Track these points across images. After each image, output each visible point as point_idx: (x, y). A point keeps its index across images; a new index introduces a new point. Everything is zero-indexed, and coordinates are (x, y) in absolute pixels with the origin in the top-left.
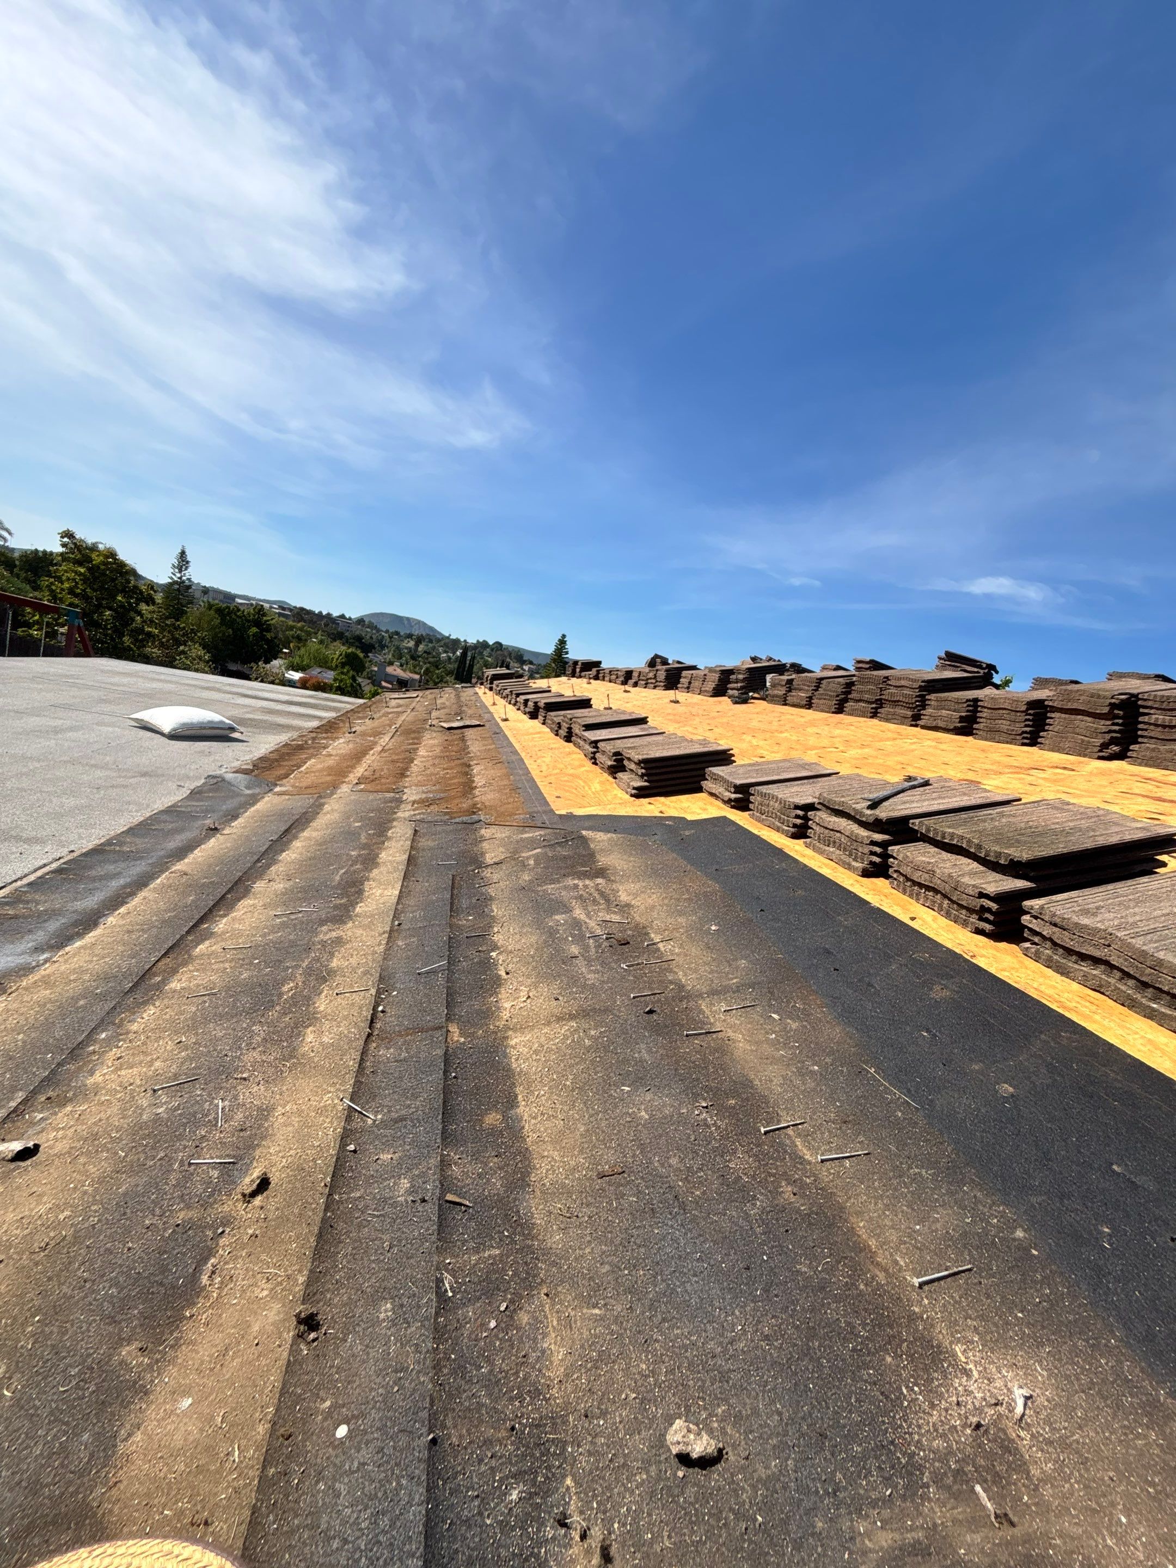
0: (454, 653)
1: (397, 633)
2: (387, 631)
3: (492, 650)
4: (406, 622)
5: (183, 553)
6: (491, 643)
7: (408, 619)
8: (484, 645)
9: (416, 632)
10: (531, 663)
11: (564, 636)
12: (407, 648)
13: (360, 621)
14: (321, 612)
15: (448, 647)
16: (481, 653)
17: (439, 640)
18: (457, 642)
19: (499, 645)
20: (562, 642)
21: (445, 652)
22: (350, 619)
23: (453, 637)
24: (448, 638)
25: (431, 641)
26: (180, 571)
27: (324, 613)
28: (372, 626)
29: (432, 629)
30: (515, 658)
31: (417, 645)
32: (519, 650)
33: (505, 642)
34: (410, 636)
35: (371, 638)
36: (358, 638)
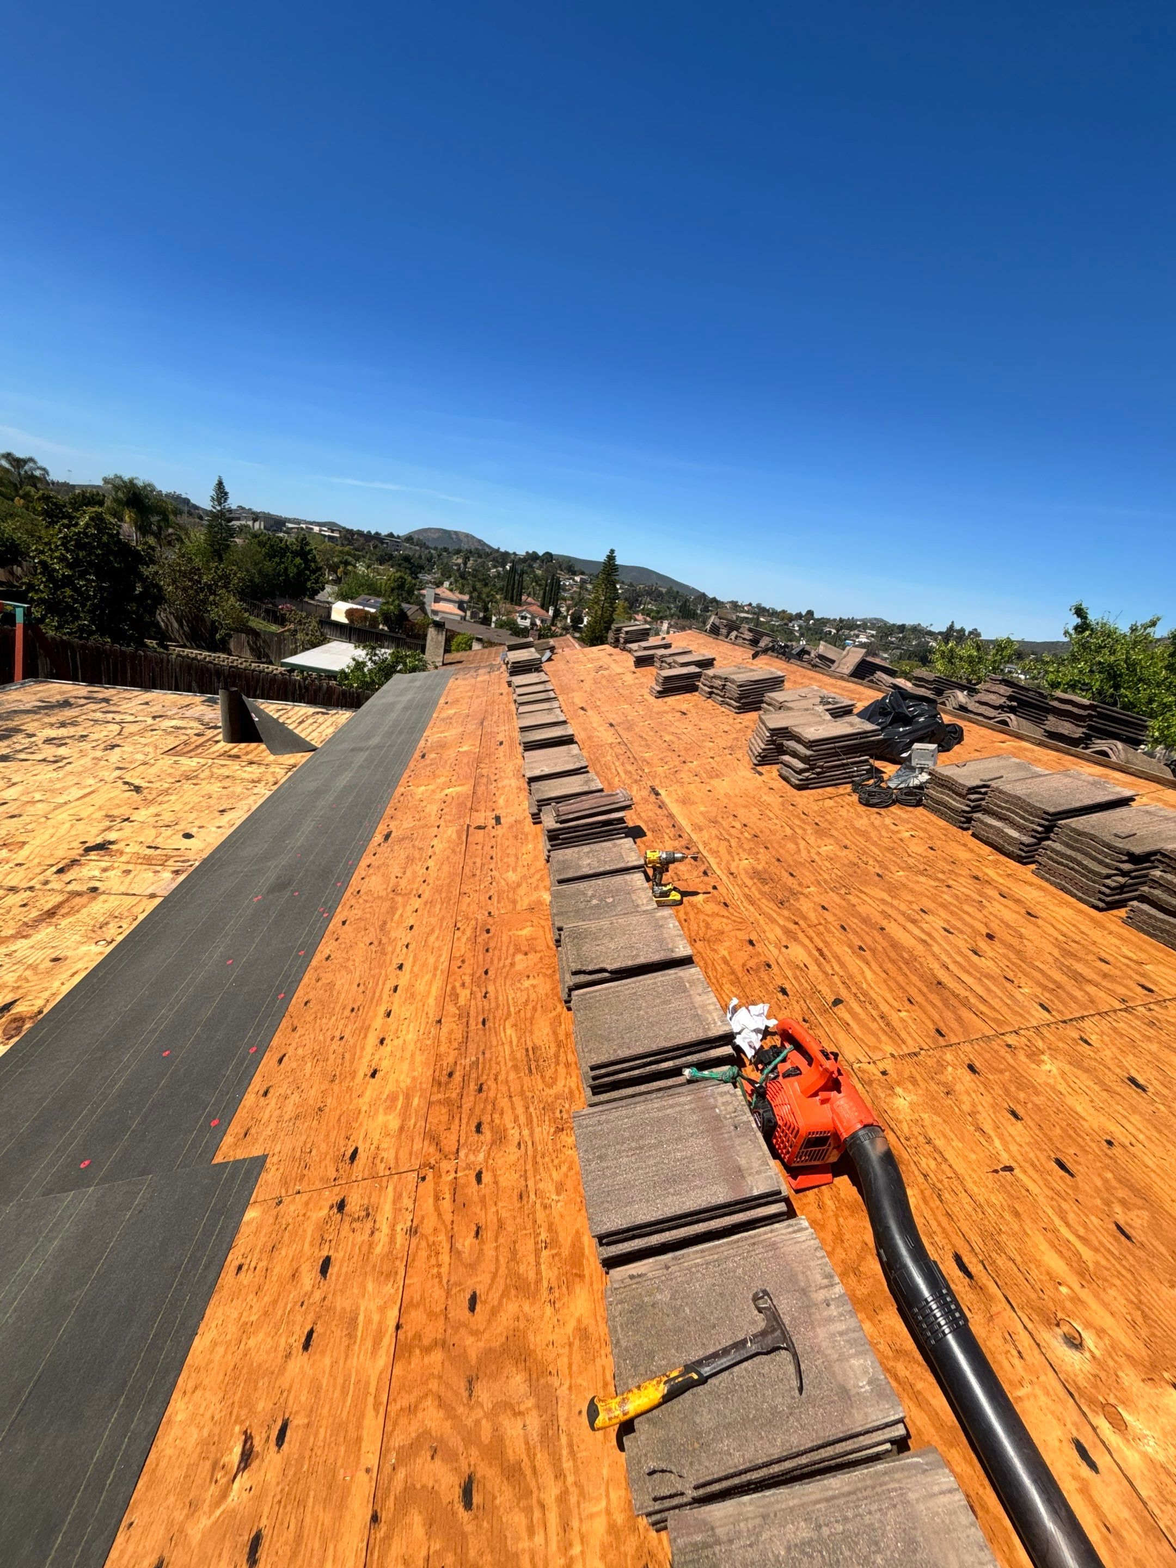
0: (504, 567)
1: (446, 550)
3: (542, 561)
4: (454, 537)
5: (220, 484)
6: (541, 554)
7: (456, 533)
8: (533, 557)
9: (465, 547)
10: (583, 573)
11: (612, 551)
12: (456, 565)
13: (409, 539)
14: (369, 532)
15: (497, 561)
16: (530, 566)
17: (488, 555)
18: (506, 554)
19: (549, 556)
20: (611, 558)
21: (495, 567)
22: (399, 537)
23: (502, 550)
24: (497, 551)
25: (480, 556)
26: (220, 504)
27: (373, 533)
28: (422, 545)
29: (480, 541)
31: (466, 559)
32: (570, 559)
33: (554, 551)
34: (458, 552)
35: (420, 557)
36: (407, 559)
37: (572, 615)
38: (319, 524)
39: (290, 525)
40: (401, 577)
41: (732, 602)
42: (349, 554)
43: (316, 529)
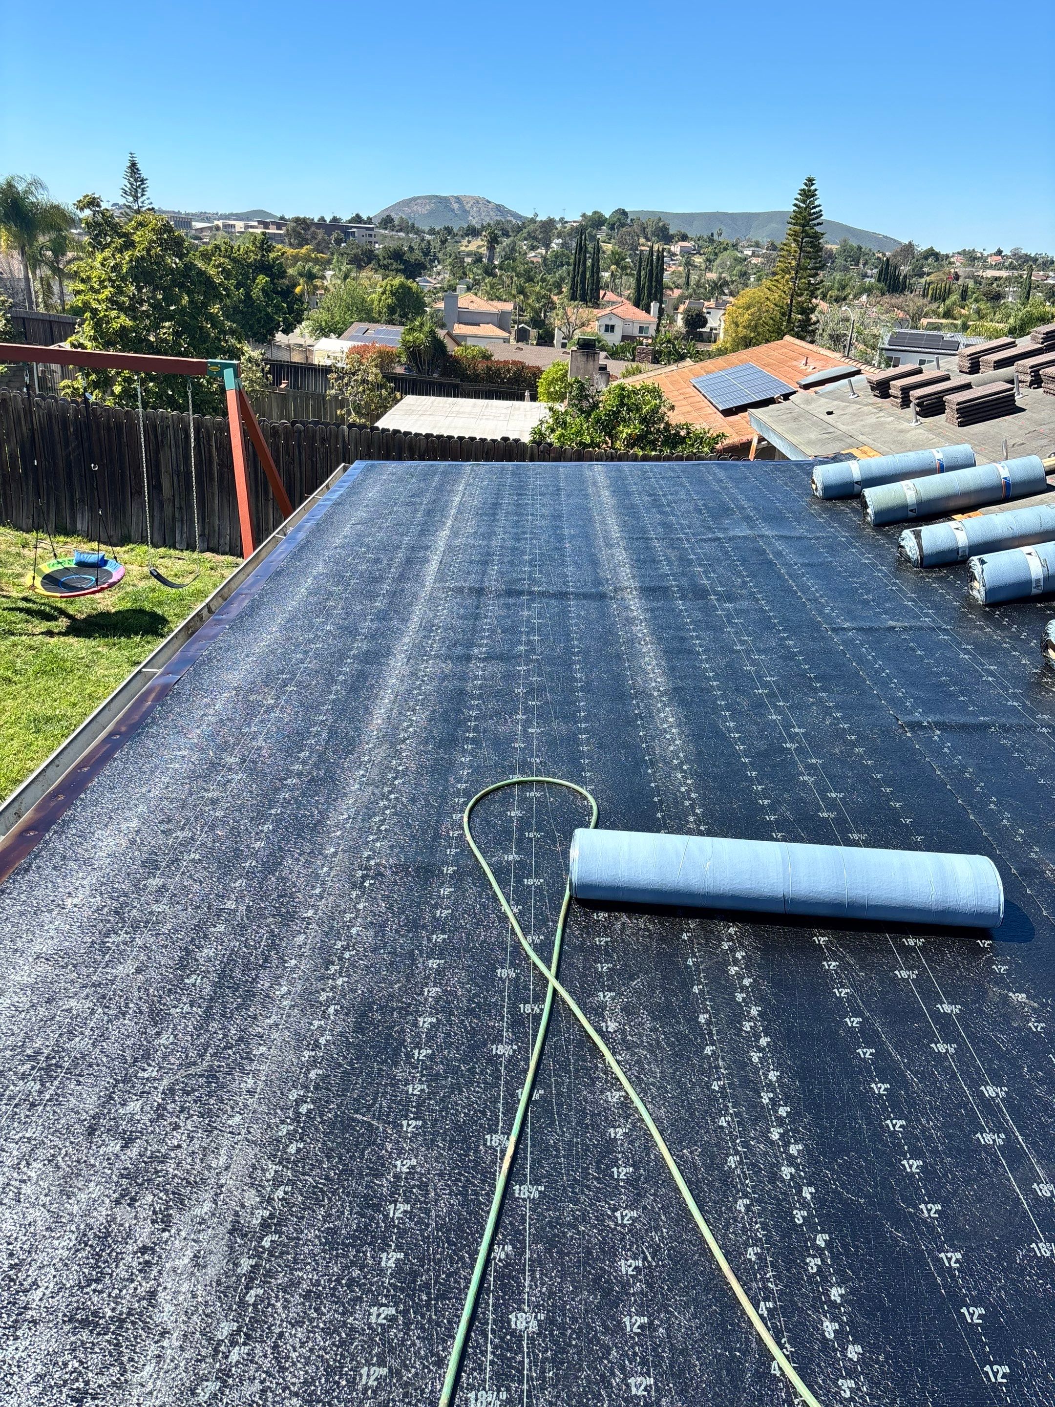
0: (550, 247)
1: (448, 230)
2: (432, 232)
3: (612, 228)
4: (456, 206)
8: (597, 221)
10: (684, 238)
11: (811, 181)
12: (469, 254)
13: (387, 222)
14: (322, 219)
15: (535, 238)
16: (593, 237)
17: (519, 229)
18: (549, 224)
20: (808, 194)
21: (533, 248)
22: (370, 221)
23: (542, 217)
24: (533, 221)
25: (509, 234)
27: (328, 220)
28: (408, 227)
29: (499, 208)
30: (654, 234)
32: (659, 217)
34: (473, 232)
35: (411, 249)
36: (397, 255)
37: (687, 311)
38: (239, 217)
39: (197, 225)
40: (402, 285)
41: (963, 253)
42: (307, 259)
43: (239, 225)
